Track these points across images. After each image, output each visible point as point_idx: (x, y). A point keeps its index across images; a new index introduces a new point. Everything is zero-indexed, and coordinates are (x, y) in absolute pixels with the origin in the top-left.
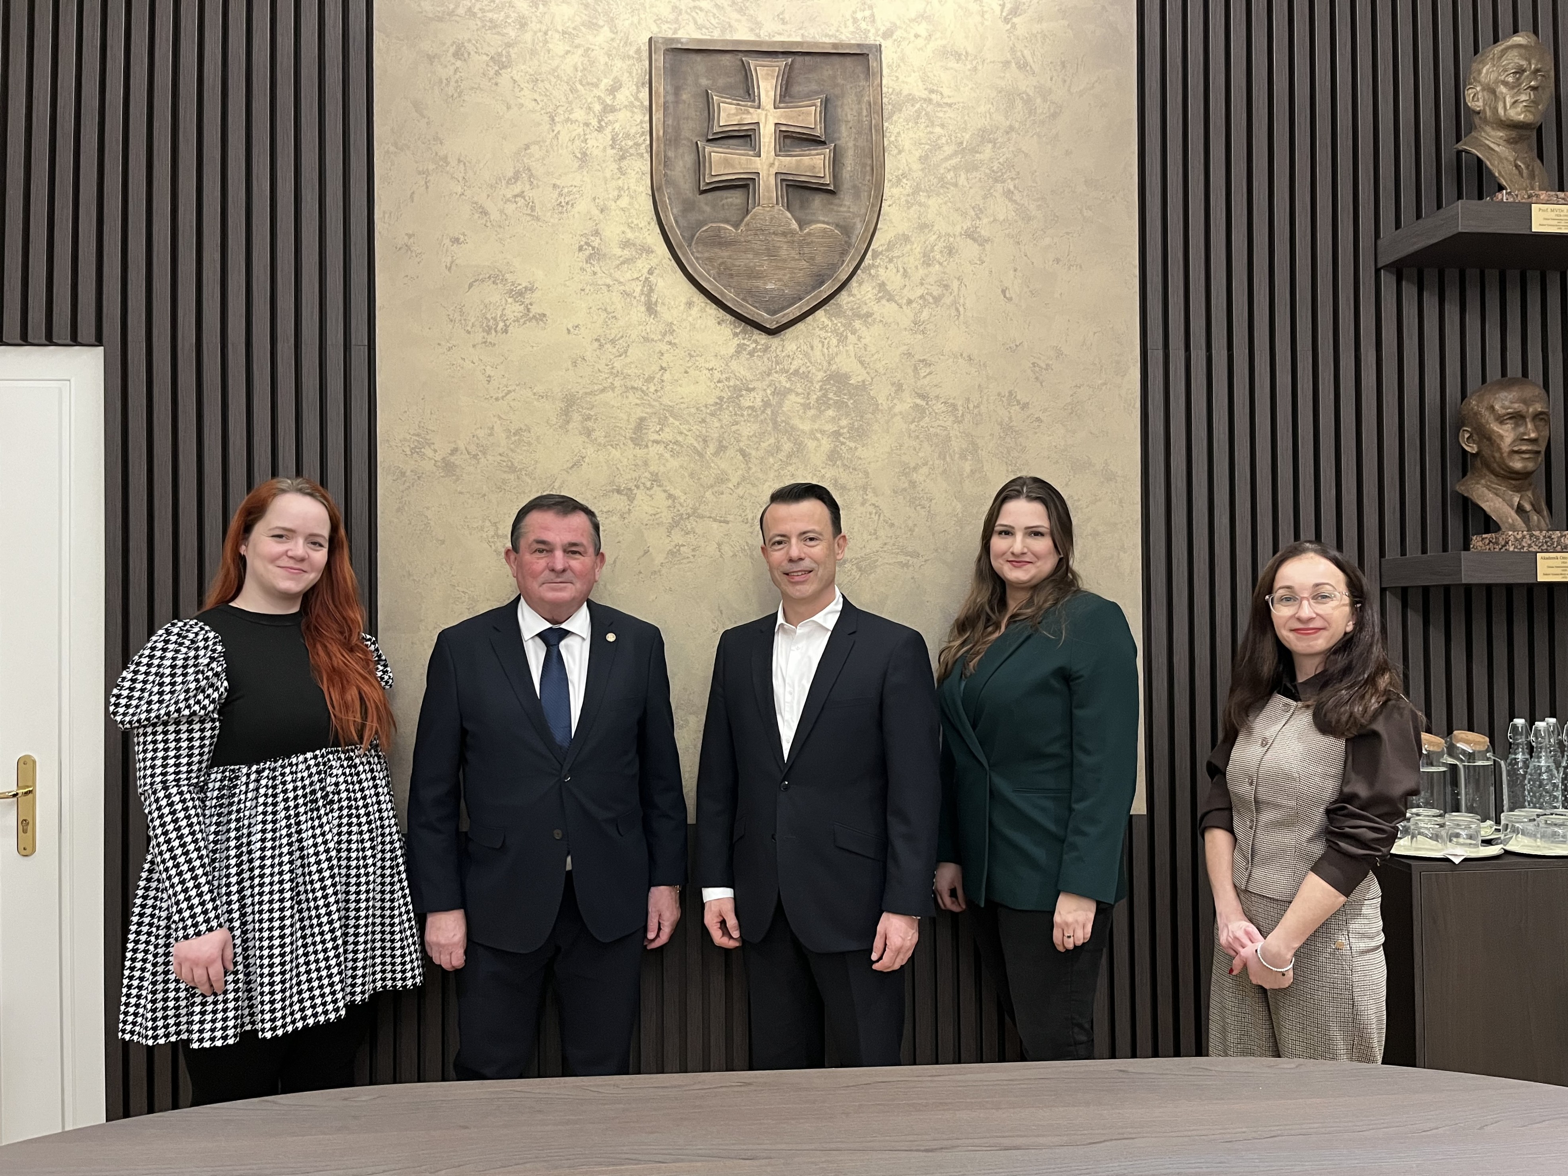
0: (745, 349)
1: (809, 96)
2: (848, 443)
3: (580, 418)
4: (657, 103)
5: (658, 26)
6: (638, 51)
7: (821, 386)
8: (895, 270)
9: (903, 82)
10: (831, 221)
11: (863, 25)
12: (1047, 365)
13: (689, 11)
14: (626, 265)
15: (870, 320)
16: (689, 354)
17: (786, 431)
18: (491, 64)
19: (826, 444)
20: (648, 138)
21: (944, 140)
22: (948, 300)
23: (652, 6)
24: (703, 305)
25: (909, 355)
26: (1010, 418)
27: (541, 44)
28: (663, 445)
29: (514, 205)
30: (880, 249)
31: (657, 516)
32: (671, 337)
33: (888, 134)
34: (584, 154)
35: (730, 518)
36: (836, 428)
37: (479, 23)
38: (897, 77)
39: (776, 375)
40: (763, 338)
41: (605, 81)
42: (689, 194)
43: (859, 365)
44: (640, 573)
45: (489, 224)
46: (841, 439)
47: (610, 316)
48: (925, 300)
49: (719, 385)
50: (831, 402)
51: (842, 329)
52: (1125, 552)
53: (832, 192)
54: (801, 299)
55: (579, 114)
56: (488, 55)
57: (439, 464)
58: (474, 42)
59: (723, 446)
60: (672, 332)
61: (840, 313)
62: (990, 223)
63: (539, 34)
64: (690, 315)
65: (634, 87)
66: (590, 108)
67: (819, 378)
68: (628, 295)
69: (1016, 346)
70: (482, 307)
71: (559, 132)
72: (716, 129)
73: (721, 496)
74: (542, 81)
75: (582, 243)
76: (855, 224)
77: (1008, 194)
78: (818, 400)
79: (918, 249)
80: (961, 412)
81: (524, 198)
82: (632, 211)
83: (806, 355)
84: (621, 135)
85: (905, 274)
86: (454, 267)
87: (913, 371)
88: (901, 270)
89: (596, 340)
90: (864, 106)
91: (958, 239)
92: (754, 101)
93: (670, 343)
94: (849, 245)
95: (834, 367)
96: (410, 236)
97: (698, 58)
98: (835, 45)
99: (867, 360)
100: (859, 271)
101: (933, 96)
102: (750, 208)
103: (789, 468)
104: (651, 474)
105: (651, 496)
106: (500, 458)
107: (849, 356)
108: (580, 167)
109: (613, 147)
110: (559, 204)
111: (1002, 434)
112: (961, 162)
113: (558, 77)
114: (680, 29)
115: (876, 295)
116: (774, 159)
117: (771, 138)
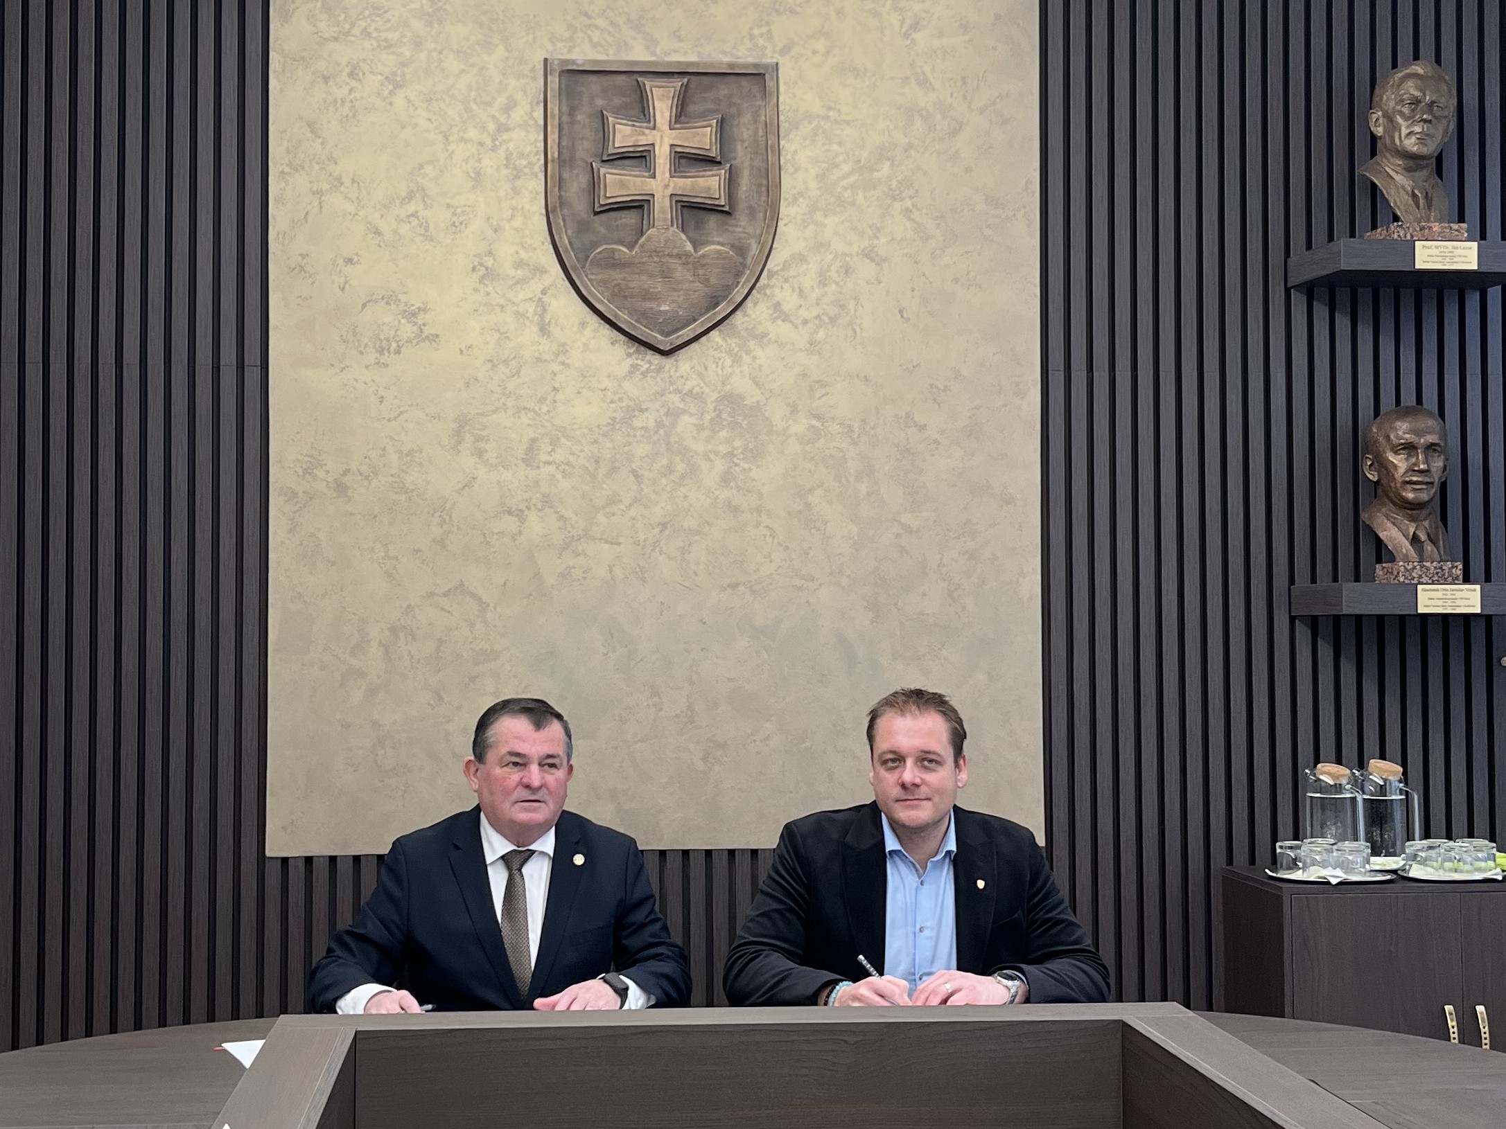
0: (638, 370)
1: (703, 116)
2: (742, 464)
3: (472, 439)
4: (552, 125)
5: (553, 47)
6: (533, 70)
7: (715, 407)
8: (790, 291)
9: (801, 99)
10: (725, 241)
11: (761, 42)
12: (946, 387)
13: (584, 29)
14: (519, 286)
15: (765, 340)
16: (582, 374)
17: (680, 452)
18: (386, 83)
19: (720, 465)
20: (542, 156)
21: (841, 158)
22: (844, 320)
24: (597, 325)
25: (804, 375)
26: (907, 440)
27: (436, 64)
28: (555, 466)
29: (408, 225)
30: (776, 269)
31: (548, 538)
32: (564, 358)
33: (784, 153)
34: (478, 174)
35: (621, 539)
36: (730, 450)
37: (374, 43)
38: (794, 94)
39: (670, 396)
40: (656, 359)
41: (500, 100)
42: (584, 215)
43: (754, 386)
44: (531, 595)
45: (382, 244)
46: (735, 460)
47: (503, 336)
48: (821, 320)
49: (613, 406)
50: (725, 423)
51: (736, 350)
53: (727, 213)
54: (695, 320)
55: (473, 133)
56: (382, 75)
57: (331, 485)
58: (369, 62)
59: (615, 467)
60: (565, 352)
61: (734, 334)
62: (888, 242)
63: (434, 54)
64: (584, 335)
65: (529, 106)
66: (484, 127)
67: (713, 398)
68: (521, 315)
69: (914, 367)
70: (375, 327)
71: (453, 152)
72: (611, 151)
73: (613, 517)
74: (437, 100)
75: (476, 263)
76: (750, 244)
77: (907, 212)
78: (711, 420)
79: (814, 269)
80: (857, 434)
81: (417, 218)
82: (526, 230)
83: (700, 375)
84: (515, 155)
86: (347, 287)
87: (809, 393)
88: (797, 290)
89: (489, 361)
90: (760, 126)
91: (855, 259)
92: (649, 121)
93: (563, 363)
94: (744, 265)
95: (728, 388)
96: (303, 256)
97: (593, 78)
98: (731, 65)
99: (762, 380)
100: (754, 291)
101: (831, 114)
102: (644, 230)
103: (681, 489)
104: (543, 495)
105: (542, 517)
106: (391, 479)
107: (744, 376)
108: (474, 188)
109: (507, 166)
110: (453, 224)
111: (899, 457)
112: (858, 180)
113: (453, 97)
114: (574, 47)
115: (771, 315)
116: (669, 180)
117: (666, 159)
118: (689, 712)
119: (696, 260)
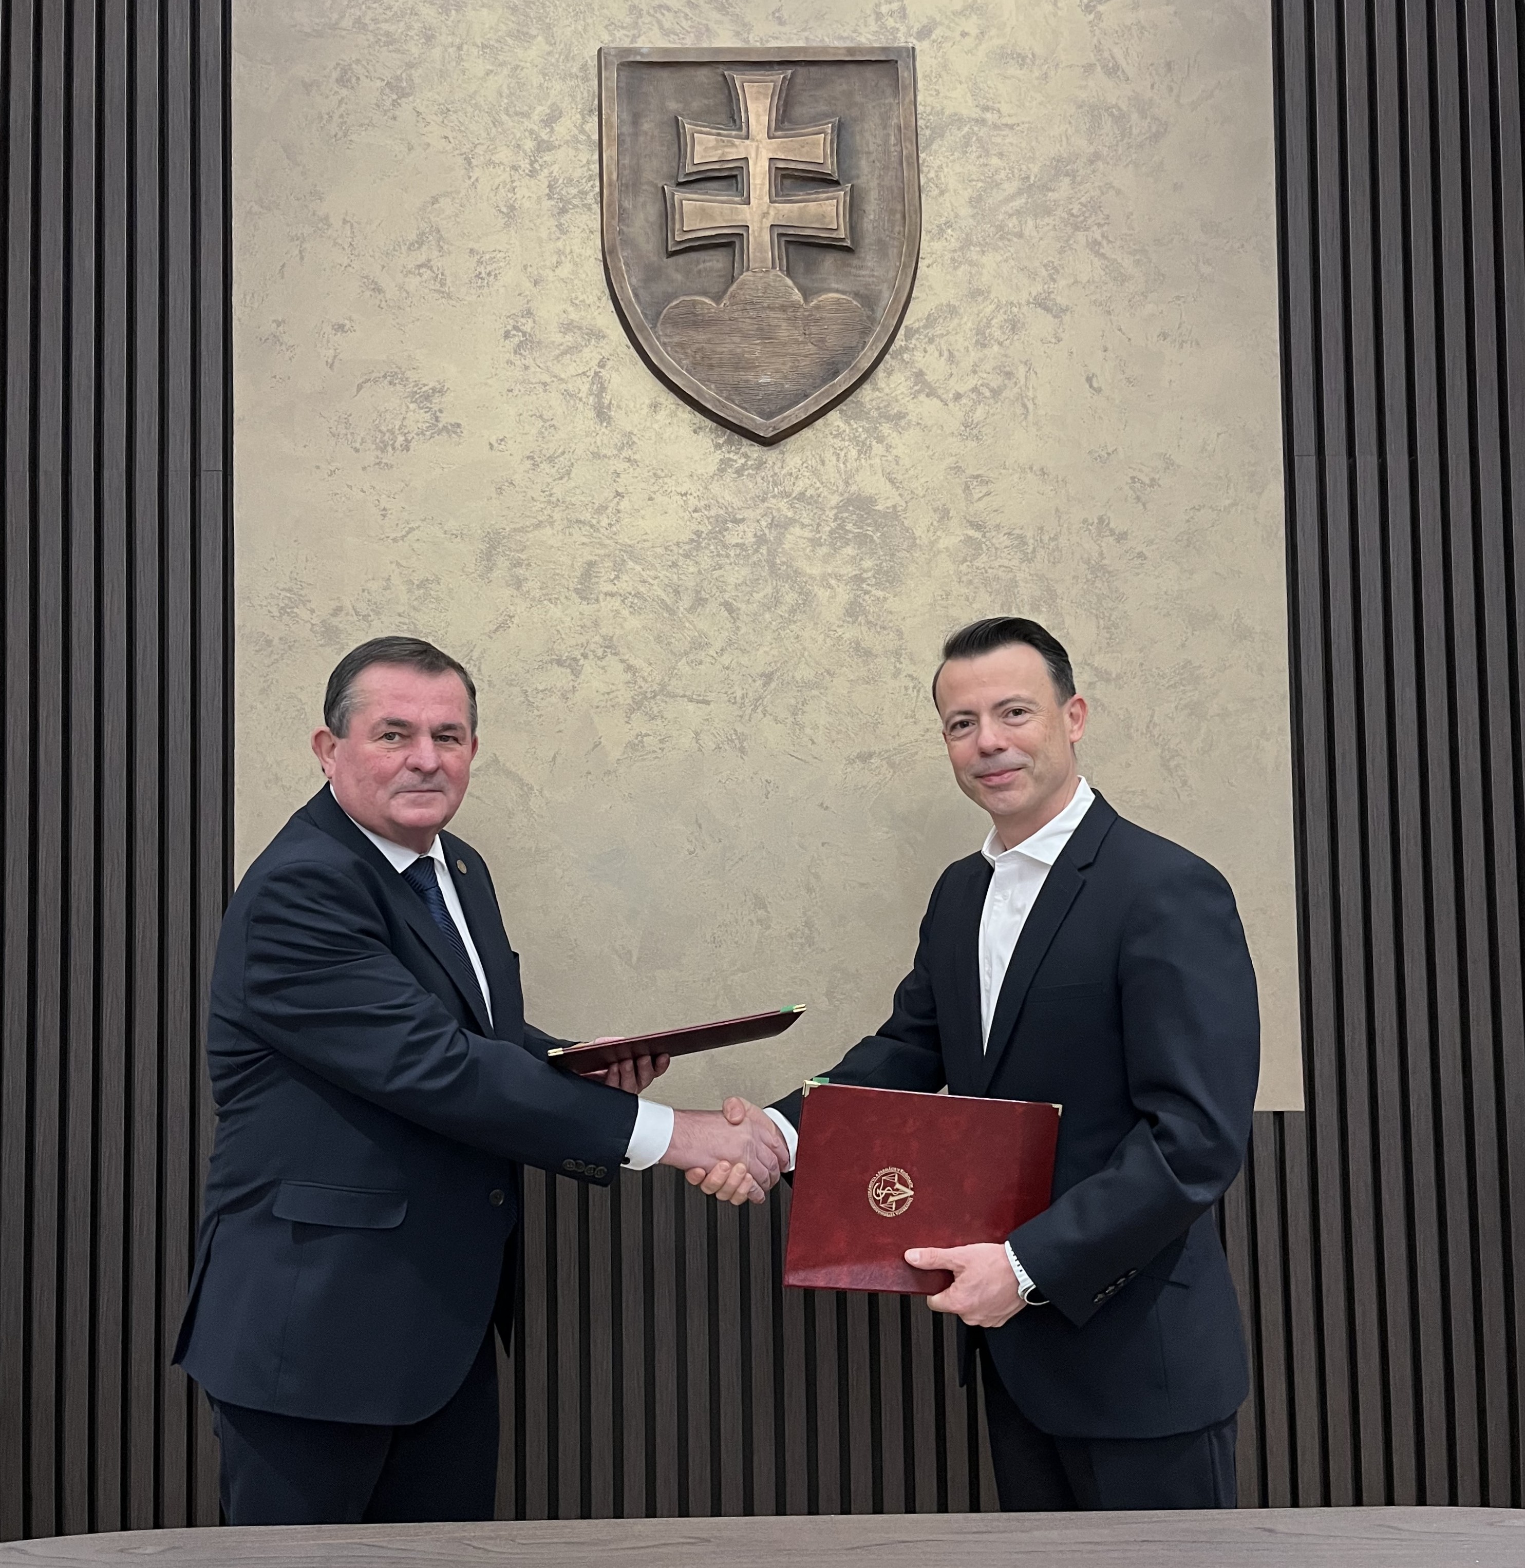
0: (731, 466)
1: (815, 120)
2: (874, 592)
3: (507, 563)
4: (608, 136)
5: (611, 34)
6: (584, 68)
7: (835, 515)
8: (937, 354)
9: (946, 97)
10: (848, 289)
11: (890, 22)
12: (1153, 480)
13: (652, 11)
14: (568, 356)
15: (903, 423)
16: (655, 474)
17: (789, 577)
18: (387, 91)
19: (844, 595)
20: (598, 183)
21: (1003, 174)
22: (1010, 393)
23: (602, 7)
24: (673, 407)
25: (958, 469)
26: (1101, 554)
27: (454, 64)
28: (619, 599)
29: (418, 279)
30: (916, 325)
31: (611, 696)
32: (630, 452)
33: (925, 169)
34: (512, 208)
35: (711, 696)
36: (858, 572)
37: (372, 39)
38: (936, 90)
39: (774, 501)
40: (755, 451)
41: (539, 109)
42: (654, 258)
43: (889, 485)
44: (589, 773)
45: (383, 304)
46: (864, 586)
47: (548, 424)
48: (980, 393)
49: (695, 515)
50: (850, 536)
51: (864, 436)
52: (1268, 740)
53: (848, 250)
54: (806, 396)
55: (504, 155)
56: (382, 80)
57: (317, 628)
58: (364, 63)
59: (701, 599)
60: (631, 444)
61: (861, 414)
62: (1069, 286)
63: (450, 50)
64: (657, 421)
65: (578, 116)
66: (519, 146)
67: (833, 503)
68: (571, 396)
69: (1109, 454)
70: (375, 415)
71: (477, 179)
72: (689, 169)
73: (700, 667)
74: (455, 112)
75: (509, 327)
76: (880, 291)
77: (1094, 246)
78: (831, 532)
79: (968, 324)
80: (1031, 547)
81: (431, 268)
82: (576, 282)
83: (815, 472)
84: (561, 181)
85: (951, 358)
86: (337, 363)
87: (964, 491)
88: (946, 354)
89: (528, 458)
90: (892, 132)
91: (1025, 309)
92: (740, 129)
93: (628, 460)
94: (872, 320)
95: (854, 488)
96: (279, 323)
97: (664, 73)
98: (850, 50)
99: (900, 477)
100: (887, 356)
101: (988, 116)
102: (735, 274)
103: (793, 627)
104: (604, 638)
105: (603, 668)
106: (398, 619)
107: (873, 473)
108: (507, 225)
109: (550, 197)
110: (478, 275)
111: (1090, 577)
112: (1026, 203)
113: (477, 106)
114: (639, 36)
115: (911, 388)
116: (769, 207)
117: (764, 178)
118: (807, 931)
119: (806, 313)
